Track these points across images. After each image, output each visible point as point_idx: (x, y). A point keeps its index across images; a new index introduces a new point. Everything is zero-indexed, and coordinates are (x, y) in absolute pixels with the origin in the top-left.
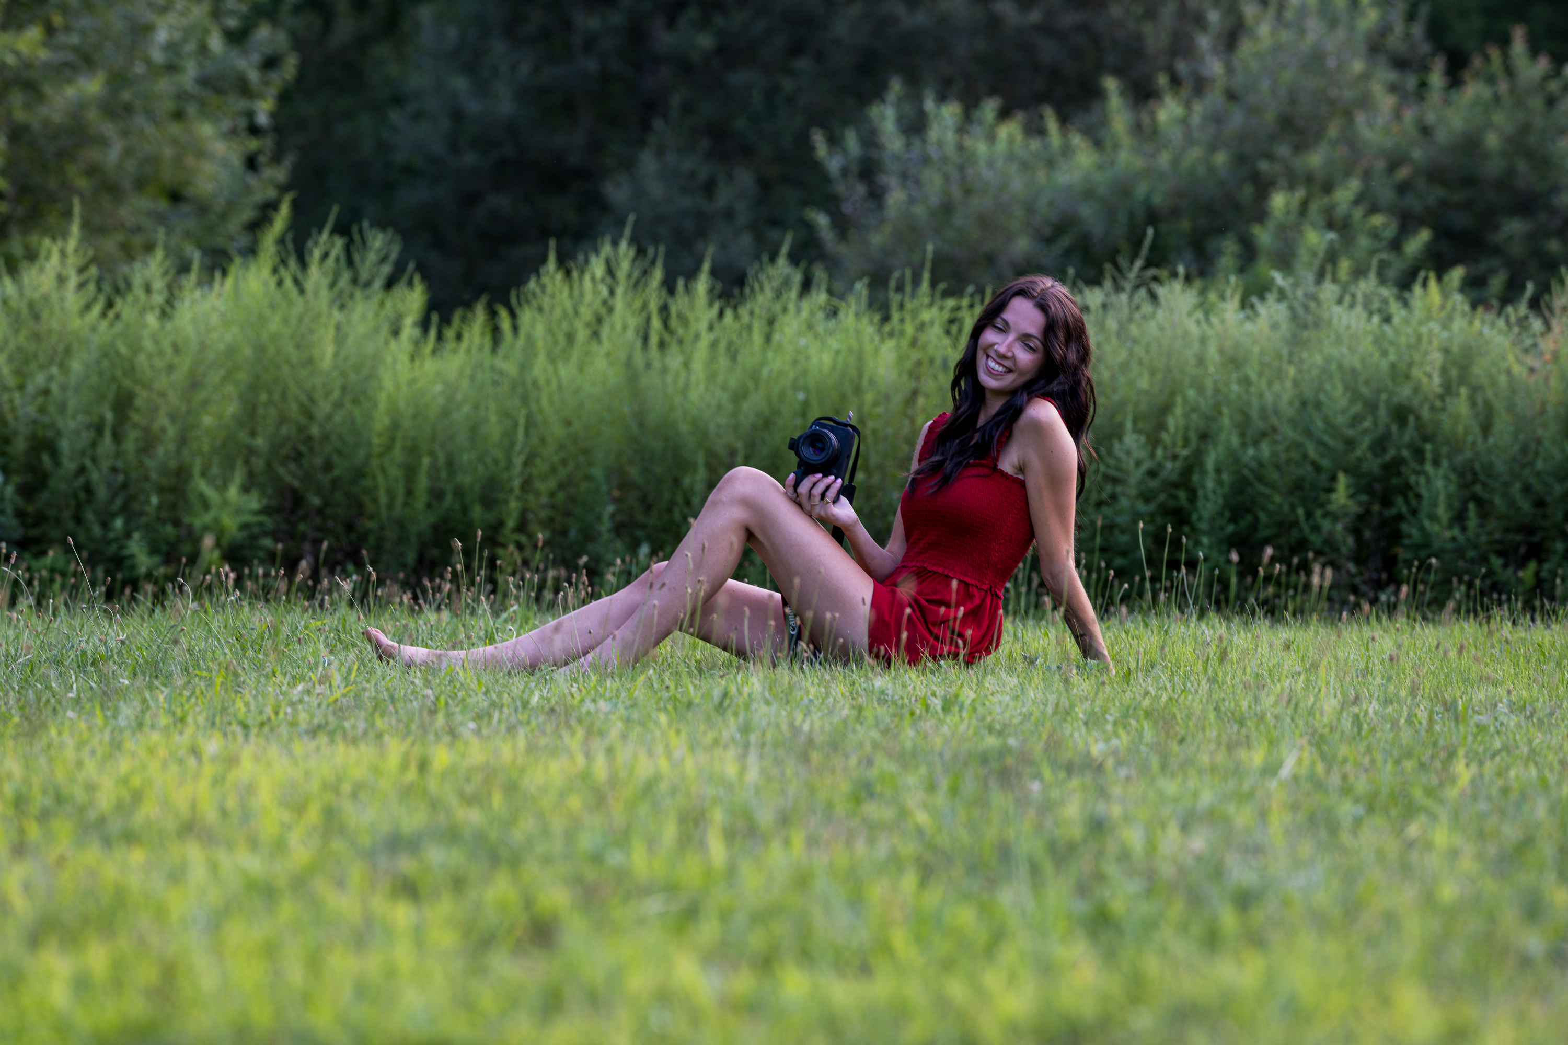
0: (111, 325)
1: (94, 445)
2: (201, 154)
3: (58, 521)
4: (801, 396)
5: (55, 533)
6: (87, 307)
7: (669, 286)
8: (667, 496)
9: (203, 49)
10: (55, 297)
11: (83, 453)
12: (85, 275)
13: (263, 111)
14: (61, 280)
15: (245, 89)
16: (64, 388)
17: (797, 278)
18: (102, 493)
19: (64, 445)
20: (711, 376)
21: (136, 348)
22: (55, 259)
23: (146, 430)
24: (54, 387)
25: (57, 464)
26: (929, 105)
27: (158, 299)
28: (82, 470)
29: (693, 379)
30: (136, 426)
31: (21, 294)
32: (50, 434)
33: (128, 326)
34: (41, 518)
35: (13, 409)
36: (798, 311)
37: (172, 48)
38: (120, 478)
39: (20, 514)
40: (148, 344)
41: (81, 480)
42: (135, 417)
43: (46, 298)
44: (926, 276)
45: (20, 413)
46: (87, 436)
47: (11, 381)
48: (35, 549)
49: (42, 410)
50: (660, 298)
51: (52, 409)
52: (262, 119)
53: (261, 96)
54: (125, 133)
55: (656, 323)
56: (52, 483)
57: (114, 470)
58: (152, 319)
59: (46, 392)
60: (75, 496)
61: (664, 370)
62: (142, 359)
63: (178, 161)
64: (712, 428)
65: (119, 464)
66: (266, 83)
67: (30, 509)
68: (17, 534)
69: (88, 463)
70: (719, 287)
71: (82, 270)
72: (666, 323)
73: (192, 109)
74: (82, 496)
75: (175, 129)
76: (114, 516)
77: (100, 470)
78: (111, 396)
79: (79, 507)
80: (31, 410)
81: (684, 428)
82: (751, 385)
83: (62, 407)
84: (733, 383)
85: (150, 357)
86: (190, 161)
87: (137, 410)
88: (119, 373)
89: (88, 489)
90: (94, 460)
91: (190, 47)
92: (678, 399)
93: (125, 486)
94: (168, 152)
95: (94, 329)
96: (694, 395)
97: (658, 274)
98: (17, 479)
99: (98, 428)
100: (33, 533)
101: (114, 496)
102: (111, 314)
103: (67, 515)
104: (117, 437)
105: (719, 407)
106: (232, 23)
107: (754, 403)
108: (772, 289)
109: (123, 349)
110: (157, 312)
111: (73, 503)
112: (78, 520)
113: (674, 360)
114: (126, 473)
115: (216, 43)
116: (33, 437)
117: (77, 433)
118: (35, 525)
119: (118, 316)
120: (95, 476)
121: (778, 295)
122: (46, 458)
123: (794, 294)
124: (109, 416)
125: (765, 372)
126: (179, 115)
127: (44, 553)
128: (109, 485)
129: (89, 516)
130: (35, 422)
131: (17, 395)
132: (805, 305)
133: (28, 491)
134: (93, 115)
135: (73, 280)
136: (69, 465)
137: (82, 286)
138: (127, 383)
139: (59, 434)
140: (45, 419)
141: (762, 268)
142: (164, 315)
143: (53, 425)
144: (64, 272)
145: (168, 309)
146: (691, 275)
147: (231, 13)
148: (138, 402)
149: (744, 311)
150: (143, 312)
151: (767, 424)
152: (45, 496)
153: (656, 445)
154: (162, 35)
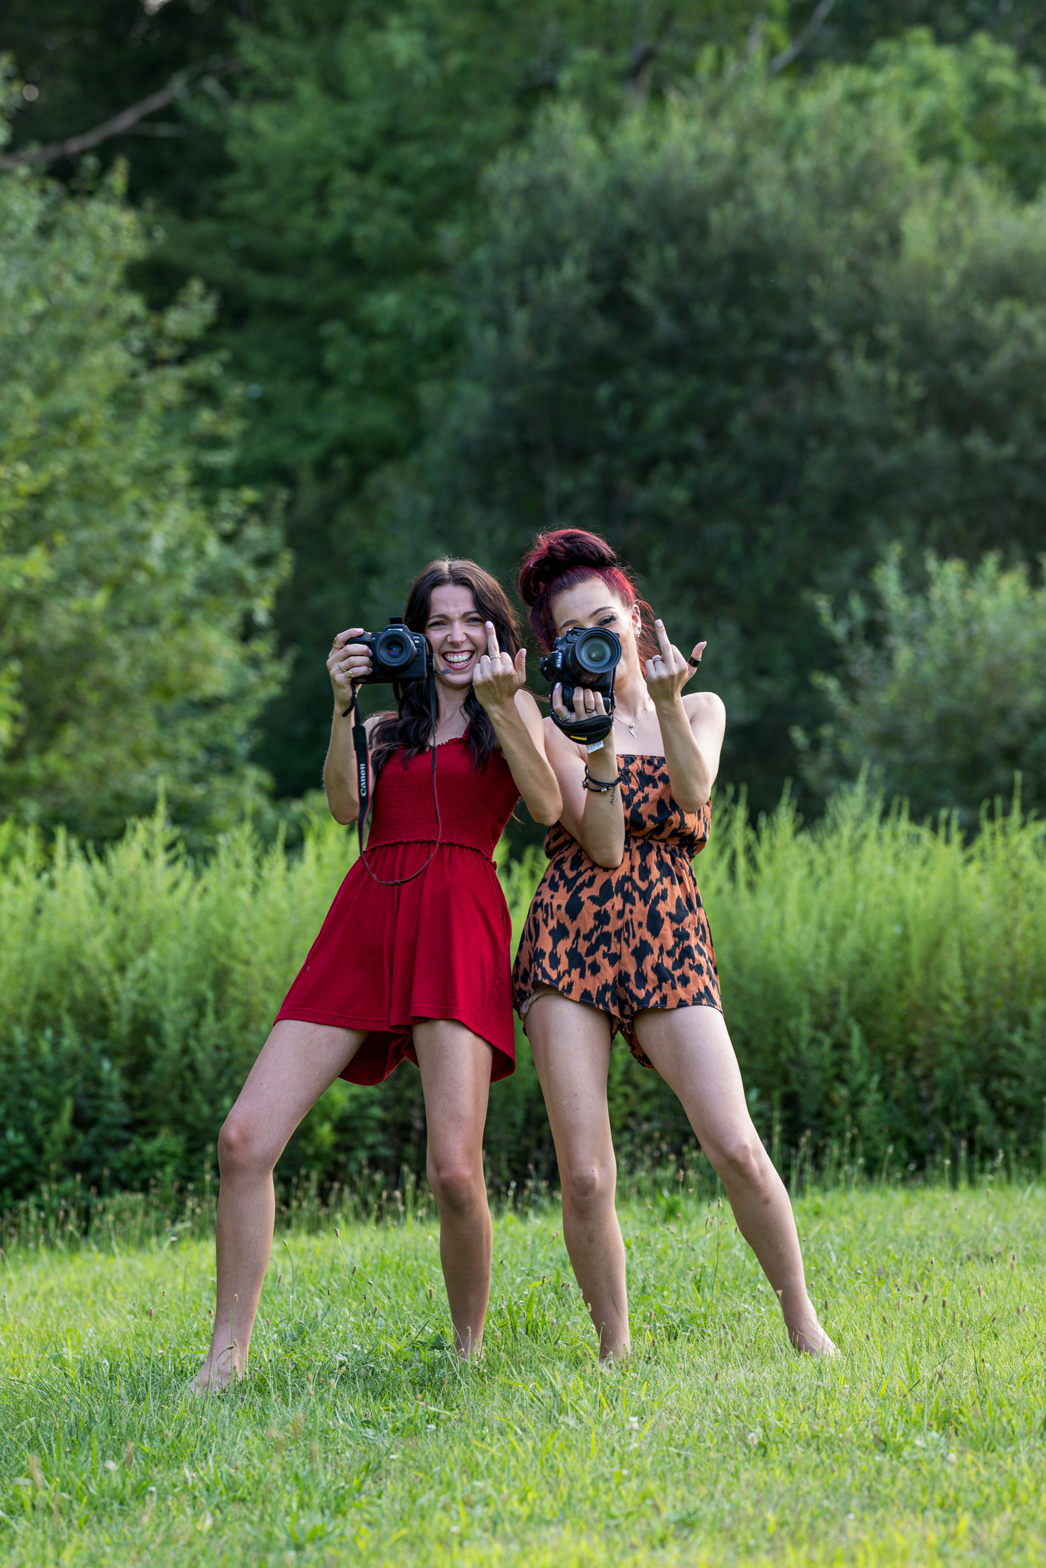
0: (201, 898)
1: (197, 1025)
2: (207, 659)
3: (166, 1104)
4: (897, 930)
5: (164, 1115)
6: (175, 885)
7: (752, 822)
8: (771, 1039)
9: (200, 553)
10: (144, 874)
11: (185, 1035)
12: (172, 854)
13: (262, 608)
14: (147, 855)
15: (241, 587)
16: (162, 969)
17: (878, 806)
18: (208, 1072)
19: (168, 1028)
20: (805, 915)
21: (231, 924)
22: (141, 834)
23: (246, 1005)
24: (154, 971)
25: (162, 1046)
26: (932, 564)
27: (249, 872)
28: (185, 1050)
29: (789, 920)
30: (235, 1001)
31: (110, 874)
32: (154, 1017)
33: (220, 902)
34: (145, 1101)
35: (114, 993)
36: (879, 838)
37: (170, 555)
38: (225, 1055)
39: (128, 1097)
40: (242, 920)
41: (186, 1060)
42: (232, 991)
43: (135, 876)
44: (1017, 804)
45: (123, 997)
46: (189, 1017)
47: (109, 963)
48: (143, 1131)
49: (142, 993)
50: (746, 837)
51: (153, 991)
52: (262, 617)
53: (258, 594)
54: (130, 645)
55: (742, 862)
56: (157, 1065)
57: (218, 1048)
58: (243, 894)
59: (144, 975)
60: (181, 1076)
61: (759, 911)
62: (236, 935)
63: (185, 670)
64: (811, 967)
65: (223, 1042)
66: (263, 581)
67: (136, 1091)
68: (126, 1120)
69: (192, 1043)
70: (801, 818)
71: (170, 847)
72: (753, 863)
73: (197, 617)
74: (188, 1075)
75: (181, 637)
76: (222, 1093)
77: (203, 1048)
78: (209, 973)
79: (185, 1087)
80: (134, 996)
81: (784, 970)
82: (847, 922)
83: (163, 989)
84: (829, 920)
85: (245, 931)
86: (197, 668)
87: (234, 984)
88: (214, 950)
89: (192, 1067)
90: (197, 1039)
91: (188, 553)
92: (775, 942)
93: (229, 1063)
94: (175, 661)
95: (185, 903)
96: (790, 937)
97: (741, 813)
98: (122, 1062)
99: (199, 1005)
100: (142, 1114)
101: (220, 1074)
102: (199, 888)
103: (174, 1097)
104: (219, 1015)
105: (818, 946)
106: (228, 526)
107: (852, 939)
108: (853, 816)
109: (219, 928)
110: (249, 887)
111: (179, 1082)
112: (184, 1099)
113: (766, 901)
114: (230, 1049)
115: (213, 547)
116: (134, 1019)
117: (180, 1012)
118: (143, 1106)
119: (205, 890)
120: (200, 1056)
121: (859, 821)
122: (150, 1041)
123: (874, 821)
124: (210, 995)
125: (859, 907)
126: (182, 623)
127: (153, 1135)
128: (214, 1064)
129: (198, 1096)
130: (135, 1005)
131: (116, 977)
132: (887, 831)
133: (133, 1073)
134: (99, 629)
135: (161, 858)
136: (174, 1046)
137: (172, 862)
138: (223, 959)
139: (161, 1015)
140: (146, 1001)
141: (842, 797)
142: (255, 889)
143: (155, 1007)
144: (151, 851)
145: (259, 883)
146: (770, 811)
147: (225, 517)
148: (236, 977)
149: (829, 844)
150: (233, 885)
151: (865, 960)
152: (151, 1077)
153: (756, 988)
154: (158, 542)
